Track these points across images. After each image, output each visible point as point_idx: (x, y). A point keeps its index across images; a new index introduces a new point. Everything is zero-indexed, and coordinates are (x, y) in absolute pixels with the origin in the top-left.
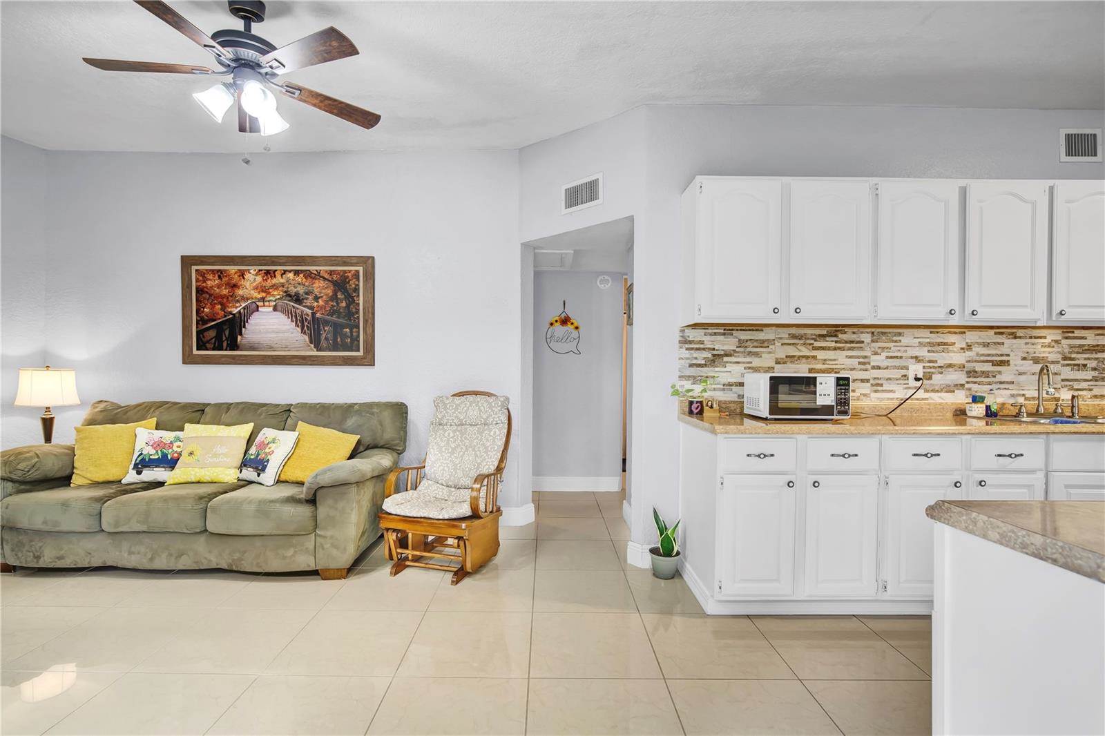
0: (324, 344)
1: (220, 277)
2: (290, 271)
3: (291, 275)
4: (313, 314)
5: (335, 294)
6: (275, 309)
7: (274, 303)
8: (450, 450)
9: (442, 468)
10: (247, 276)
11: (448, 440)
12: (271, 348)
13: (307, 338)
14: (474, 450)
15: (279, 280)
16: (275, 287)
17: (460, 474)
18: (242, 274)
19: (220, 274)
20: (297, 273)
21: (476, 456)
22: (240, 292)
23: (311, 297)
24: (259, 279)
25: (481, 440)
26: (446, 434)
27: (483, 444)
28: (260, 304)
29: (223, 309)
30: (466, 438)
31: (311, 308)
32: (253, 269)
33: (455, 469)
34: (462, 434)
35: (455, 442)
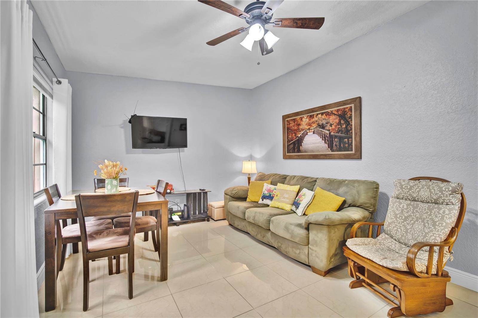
0: (335, 148)
1: (294, 122)
2: (319, 114)
3: (320, 116)
4: (330, 133)
5: (340, 122)
6: (314, 133)
7: (313, 130)
8: (403, 218)
9: (396, 228)
10: (304, 119)
11: (402, 211)
12: (312, 151)
13: (327, 145)
14: (423, 221)
15: (315, 119)
16: (313, 123)
17: (410, 236)
18: (301, 119)
19: (294, 120)
20: (322, 114)
21: (425, 226)
22: (301, 127)
23: (328, 125)
24: (308, 120)
25: (430, 215)
26: (401, 206)
27: (432, 219)
28: (308, 131)
29: (295, 135)
30: (417, 211)
31: (329, 130)
32: (305, 116)
33: (407, 232)
34: (414, 208)
35: (407, 212)
